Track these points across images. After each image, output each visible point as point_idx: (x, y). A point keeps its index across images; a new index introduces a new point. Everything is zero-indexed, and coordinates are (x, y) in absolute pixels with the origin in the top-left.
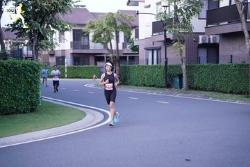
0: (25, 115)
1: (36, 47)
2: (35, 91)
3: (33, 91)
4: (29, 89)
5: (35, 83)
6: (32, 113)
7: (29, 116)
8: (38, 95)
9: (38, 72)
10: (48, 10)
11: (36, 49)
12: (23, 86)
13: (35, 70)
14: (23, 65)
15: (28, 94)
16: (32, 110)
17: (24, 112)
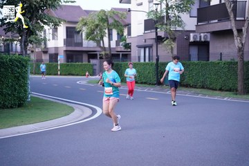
0: (11, 110)
1: (25, 42)
2: (23, 86)
3: (20, 86)
4: (17, 84)
5: (23, 78)
6: (20, 109)
7: (16, 111)
8: (26, 91)
9: (26, 67)
10: (37, 5)
11: (25, 45)
12: (10, 80)
13: (23, 65)
14: (10, 60)
15: (15, 90)
16: (20, 106)
17: (11, 107)
